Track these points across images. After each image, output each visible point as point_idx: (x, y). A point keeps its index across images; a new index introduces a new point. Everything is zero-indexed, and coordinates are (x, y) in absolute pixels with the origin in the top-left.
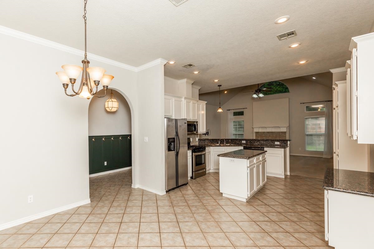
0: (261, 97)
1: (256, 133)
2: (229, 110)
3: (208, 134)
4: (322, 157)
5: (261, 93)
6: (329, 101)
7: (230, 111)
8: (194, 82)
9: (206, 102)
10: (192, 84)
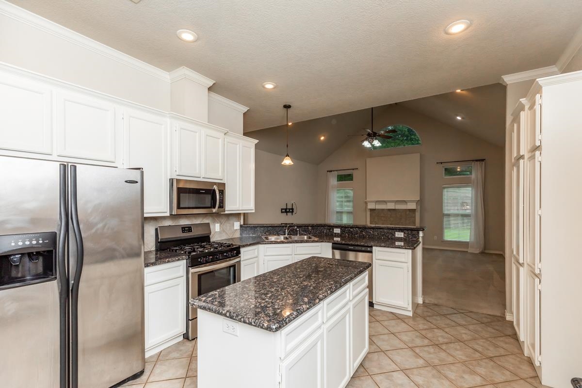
0: (376, 147)
1: (372, 210)
2: (331, 171)
3: (292, 212)
4: (467, 252)
5: (376, 139)
6: (477, 161)
7: (333, 172)
8: (214, 84)
9: (256, 141)
10: (210, 89)
